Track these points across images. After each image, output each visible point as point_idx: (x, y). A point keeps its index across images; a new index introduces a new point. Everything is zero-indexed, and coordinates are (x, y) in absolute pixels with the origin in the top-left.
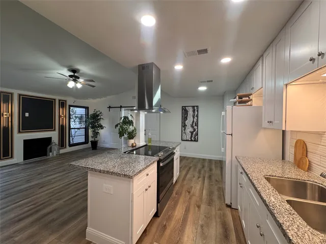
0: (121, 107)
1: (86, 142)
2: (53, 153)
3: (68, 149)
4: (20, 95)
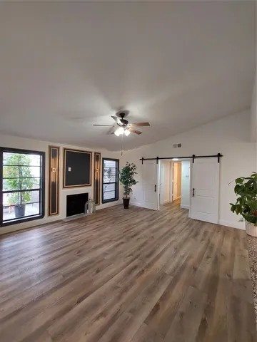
0: (158, 158)
1: (116, 198)
2: (89, 211)
3: (101, 206)
4: (65, 149)
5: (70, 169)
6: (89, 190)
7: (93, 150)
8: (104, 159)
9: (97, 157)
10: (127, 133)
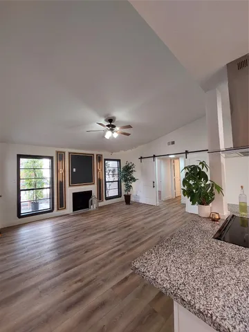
0: (154, 156)
1: (119, 196)
2: (93, 207)
3: (105, 203)
4: (70, 153)
5: (74, 170)
6: (92, 188)
7: (95, 153)
8: (105, 160)
9: (99, 158)
10: (116, 135)
